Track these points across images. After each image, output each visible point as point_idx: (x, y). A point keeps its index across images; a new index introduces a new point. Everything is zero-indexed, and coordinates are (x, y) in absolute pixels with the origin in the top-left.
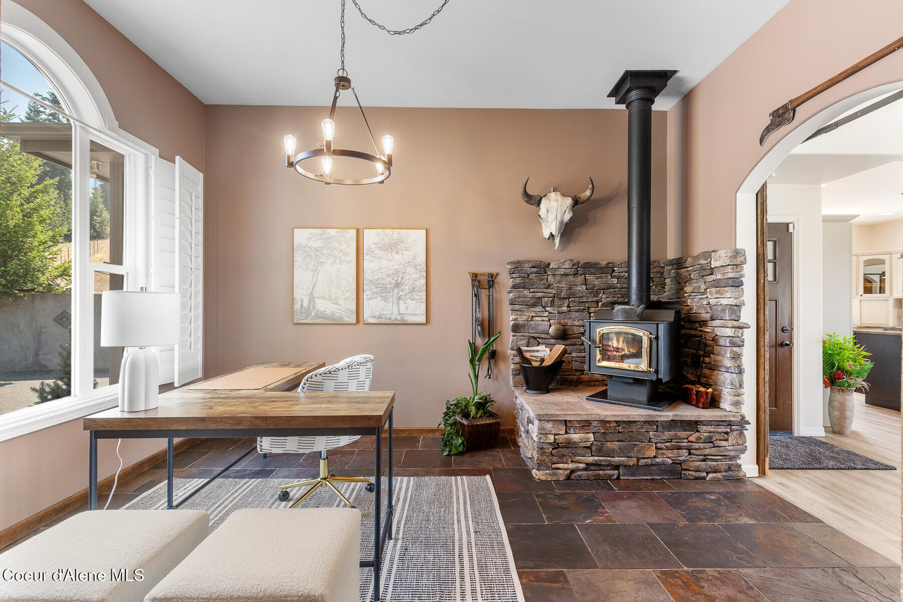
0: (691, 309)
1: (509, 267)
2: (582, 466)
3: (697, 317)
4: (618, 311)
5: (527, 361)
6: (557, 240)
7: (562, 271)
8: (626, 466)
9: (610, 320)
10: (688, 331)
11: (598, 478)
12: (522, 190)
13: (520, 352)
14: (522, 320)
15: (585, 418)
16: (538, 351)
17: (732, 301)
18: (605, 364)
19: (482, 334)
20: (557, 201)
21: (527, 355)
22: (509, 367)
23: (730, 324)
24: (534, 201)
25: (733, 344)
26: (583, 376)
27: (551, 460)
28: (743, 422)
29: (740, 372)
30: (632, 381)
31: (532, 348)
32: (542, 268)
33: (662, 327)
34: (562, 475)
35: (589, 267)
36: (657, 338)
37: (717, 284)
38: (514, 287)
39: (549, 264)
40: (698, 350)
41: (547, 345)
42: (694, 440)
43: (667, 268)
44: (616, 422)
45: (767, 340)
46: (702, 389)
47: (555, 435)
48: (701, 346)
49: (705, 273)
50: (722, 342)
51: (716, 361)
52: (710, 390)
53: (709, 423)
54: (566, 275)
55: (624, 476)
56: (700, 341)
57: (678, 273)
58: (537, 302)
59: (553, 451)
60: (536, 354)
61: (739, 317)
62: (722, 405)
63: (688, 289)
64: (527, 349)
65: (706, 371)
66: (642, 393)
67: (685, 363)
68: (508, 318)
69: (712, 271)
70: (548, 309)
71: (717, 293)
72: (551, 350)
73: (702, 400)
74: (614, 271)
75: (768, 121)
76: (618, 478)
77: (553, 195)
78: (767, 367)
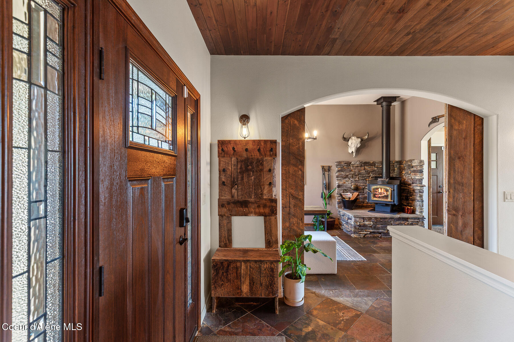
0: (405, 180)
1: (336, 164)
2: (369, 233)
3: (407, 182)
4: (380, 180)
5: (344, 198)
6: (354, 154)
7: (356, 165)
8: (383, 233)
9: (376, 184)
10: (404, 188)
11: (374, 237)
12: (342, 136)
13: (341, 195)
14: (341, 183)
15: (370, 217)
16: (347, 195)
17: (419, 178)
18: (375, 199)
19: (326, 189)
20: (355, 140)
21: (344, 196)
22: (336, 201)
23: (419, 185)
24: (346, 139)
25: (420, 192)
26: (364, 204)
27: (358, 231)
28: (423, 218)
29: (422, 201)
30: (385, 205)
31: (345, 194)
32: (349, 164)
33: (395, 186)
34: (362, 236)
35: (366, 164)
36: (394, 190)
37: (414, 171)
38: (338, 171)
39: (351, 162)
40: (408, 194)
41: (351, 192)
42: (407, 224)
43: (395, 164)
44: (380, 218)
45: (431, 191)
46: (409, 207)
47: (360, 222)
48: (409, 193)
49: (410, 167)
50: (416, 191)
51: (414, 198)
52: (412, 208)
53: (412, 218)
54: (357, 166)
55: (383, 236)
56: (408, 191)
57: (400, 166)
58: (347, 177)
59: (359, 228)
60: (347, 196)
61: (422, 183)
62: (416, 213)
63: (404, 172)
64: (343, 194)
65: (411, 202)
66: (389, 209)
67: (403, 199)
68: (335, 183)
69: (413, 167)
70: (350, 179)
71: (414, 174)
72: (352, 195)
73: (409, 211)
74: (375, 165)
75: (431, 120)
76: (381, 237)
77: (353, 138)
78: (431, 200)
